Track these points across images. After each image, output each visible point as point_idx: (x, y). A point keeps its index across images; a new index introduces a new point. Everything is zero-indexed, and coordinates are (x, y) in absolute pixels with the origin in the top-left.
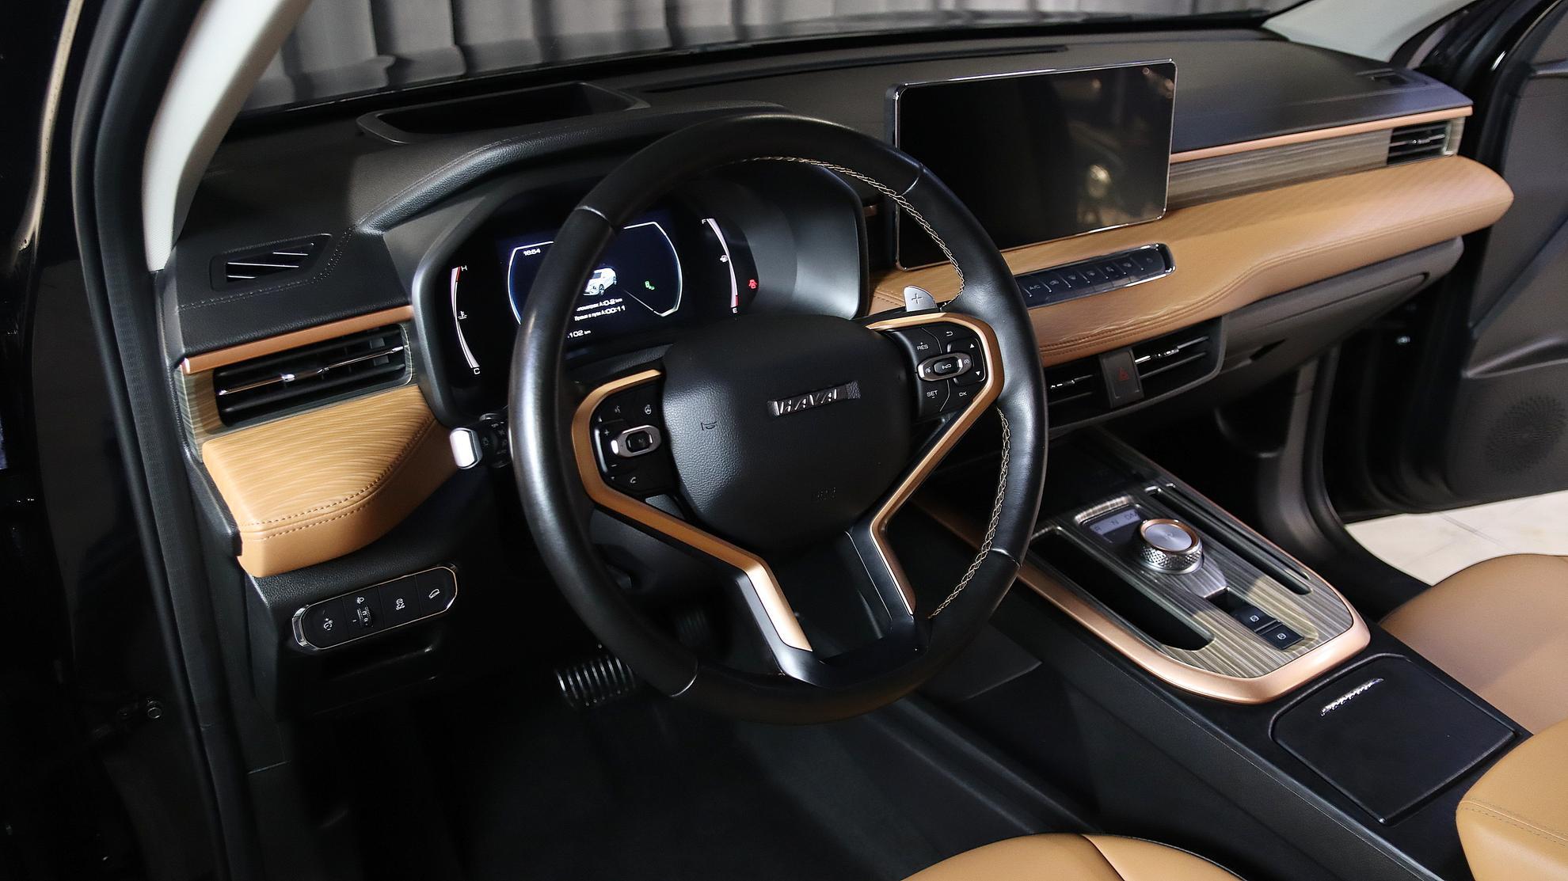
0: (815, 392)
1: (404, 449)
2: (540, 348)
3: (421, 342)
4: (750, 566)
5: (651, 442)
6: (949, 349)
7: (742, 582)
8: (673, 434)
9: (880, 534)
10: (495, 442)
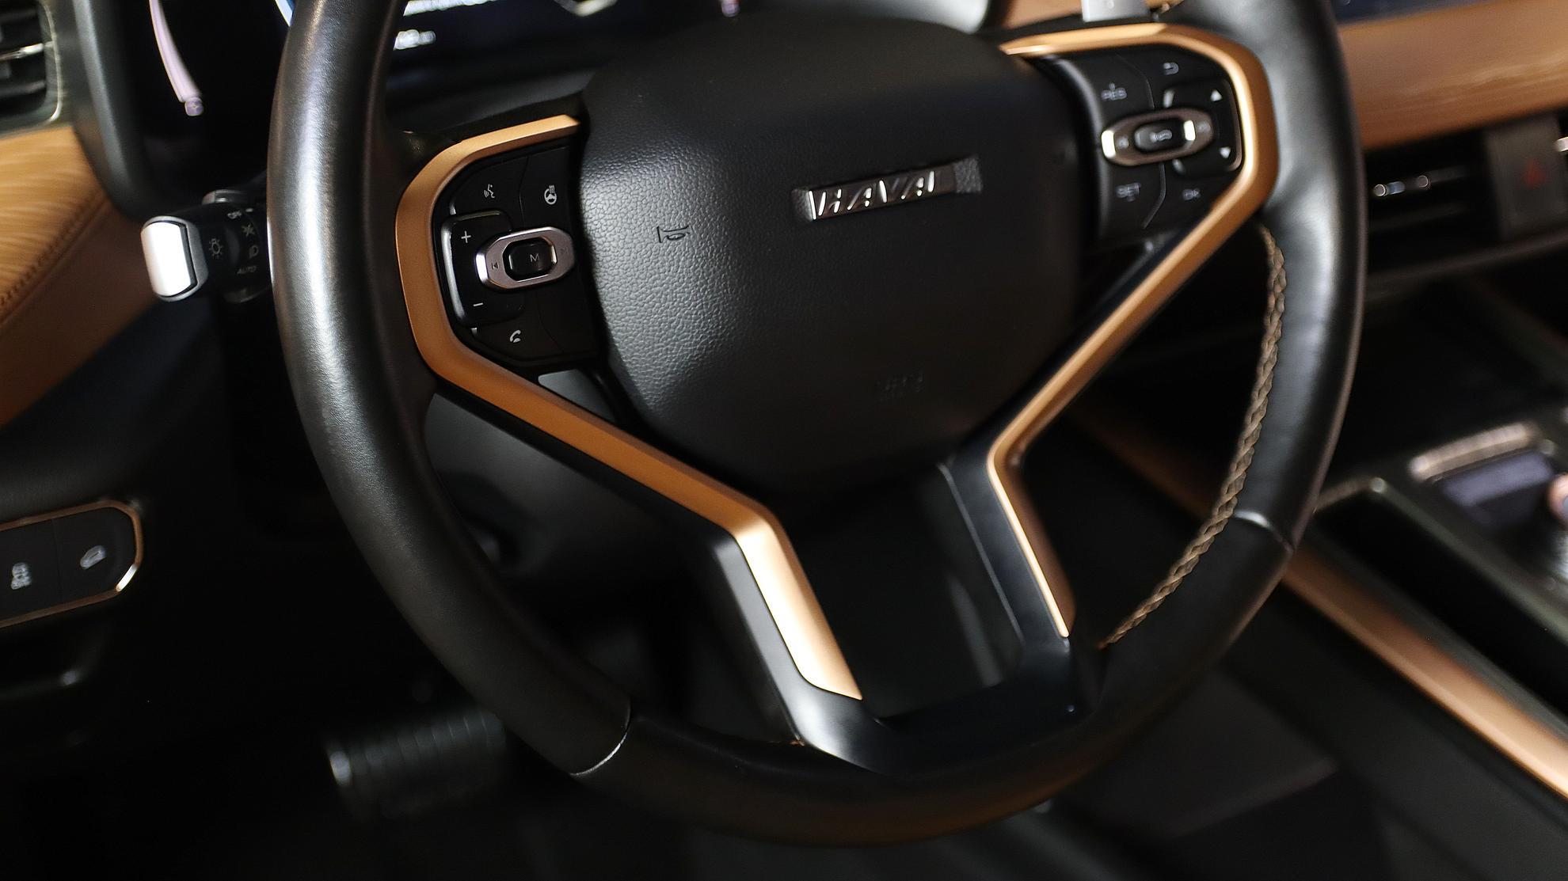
0: (890, 174)
1: (43, 257)
2: (336, 59)
3: (82, 36)
4: (743, 523)
5: (555, 260)
6: (1168, 99)
7: (725, 555)
8: (599, 248)
9: (1005, 469)
10: (235, 247)
